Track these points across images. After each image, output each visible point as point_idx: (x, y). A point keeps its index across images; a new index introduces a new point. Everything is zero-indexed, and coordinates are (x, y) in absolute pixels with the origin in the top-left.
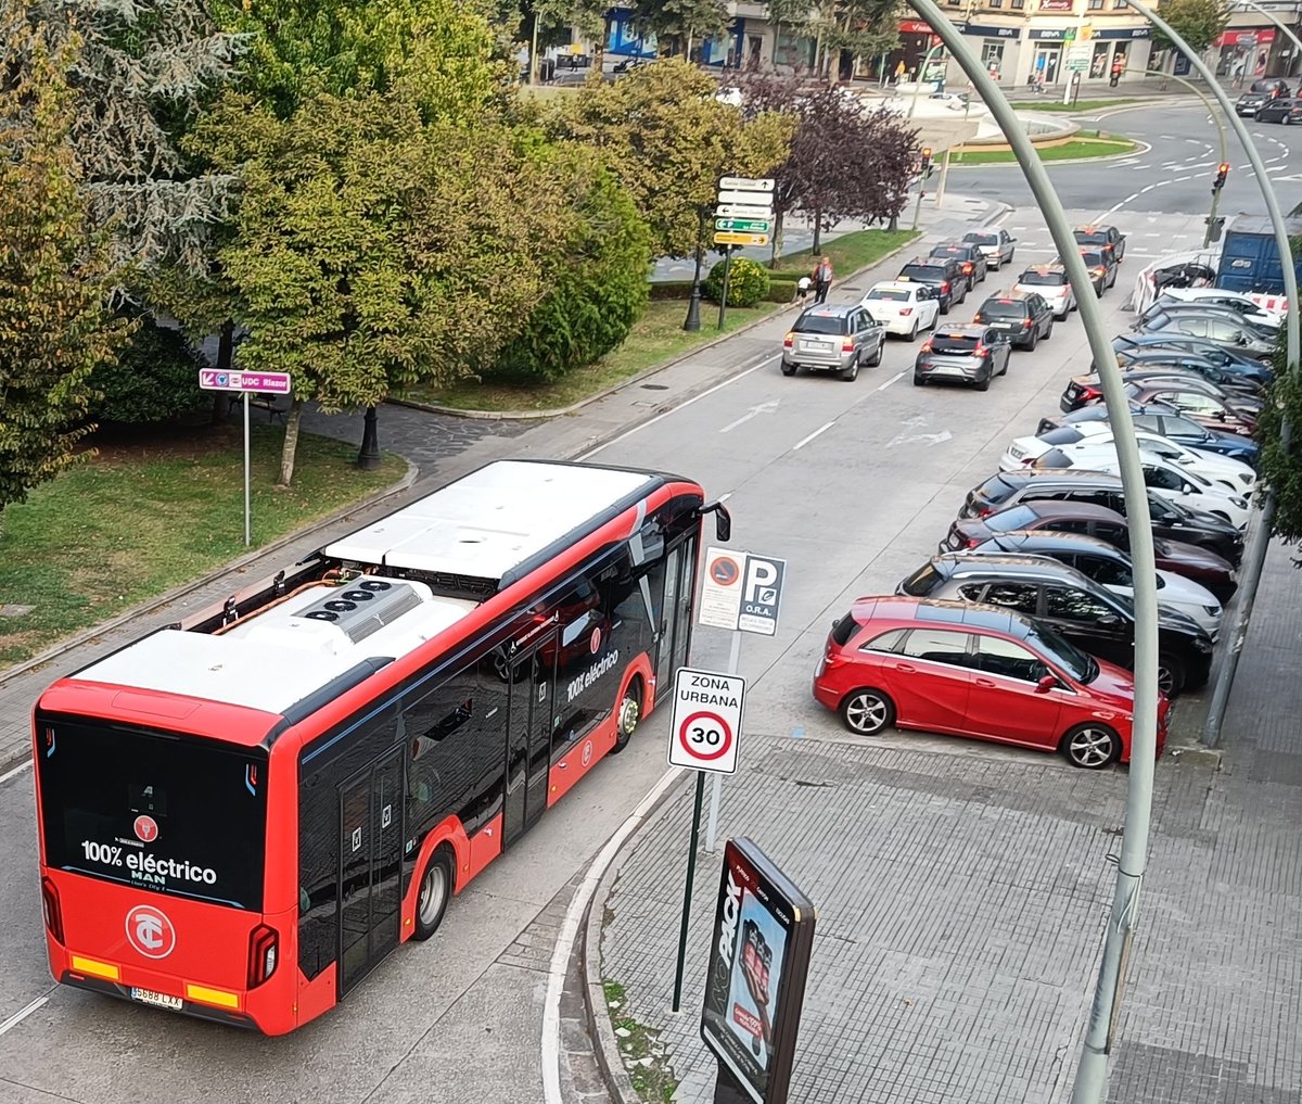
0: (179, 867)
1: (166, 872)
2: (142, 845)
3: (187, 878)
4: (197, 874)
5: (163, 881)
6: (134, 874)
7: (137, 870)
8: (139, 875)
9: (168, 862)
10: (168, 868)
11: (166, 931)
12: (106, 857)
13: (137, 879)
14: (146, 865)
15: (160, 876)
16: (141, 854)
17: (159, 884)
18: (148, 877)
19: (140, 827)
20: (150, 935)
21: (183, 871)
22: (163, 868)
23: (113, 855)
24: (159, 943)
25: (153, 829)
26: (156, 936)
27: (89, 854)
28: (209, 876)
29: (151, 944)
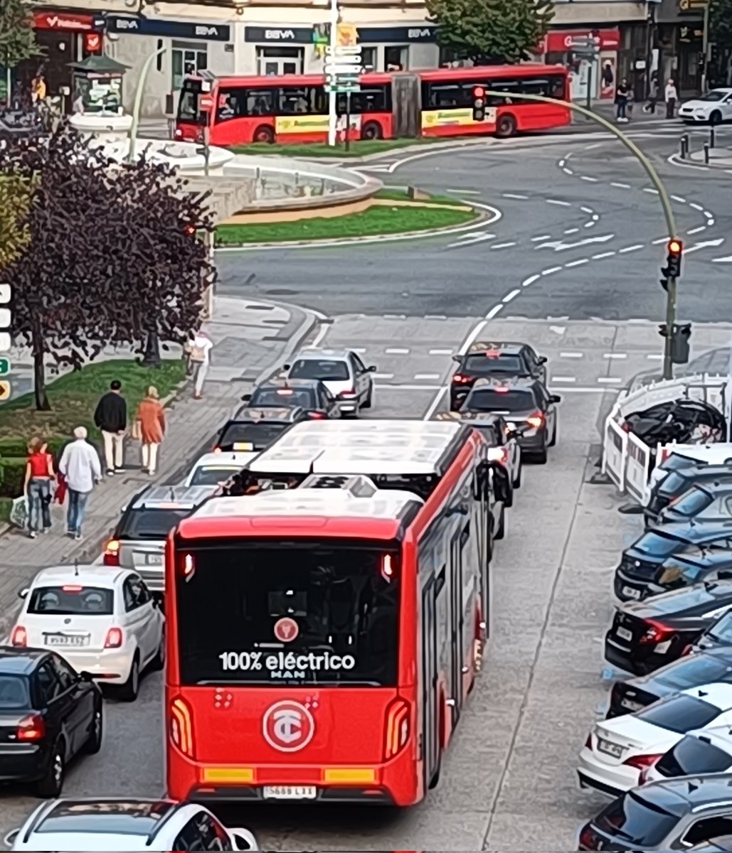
0: (319, 659)
1: (306, 666)
2: (281, 646)
3: (327, 667)
4: (336, 662)
5: (302, 675)
6: (273, 675)
7: (276, 670)
8: (279, 674)
9: (307, 656)
10: (308, 662)
11: (305, 722)
12: (245, 664)
13: (276, 679)
14: (287, 662)
15: (300, 671)
16: (281, 654)
17: (299, 679)
18: (288, 675)
19: (280, 629)
20: (288, 729)
21: (322, 663)
22: (303, 663)
23: (252, 661)
24: (297, 735)
25: (293, 629)
26: (294, 729)
27: (227, 664)
28: (348, 662)
29: (288, 737)
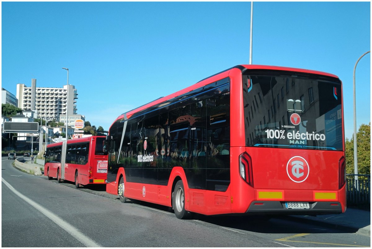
0: (310, 135)
1: (305, 138)
2: (294, 127)
3: (314, 139)
4: (318, 137)
5: (303, 143)
6: (291, 142)
7: (292, 140)
8: (293, 142)
9: (305, 133)
10: (306, 136)
11: (305, 167)
12: (277, 136)
13: (291, 144)
14: (296, 136)
15: (302, 141)
16: (294, 131)
17: (302, 145)
18: (297, 142)
19: (293, 119)
20: (298, 171)
21: (312, 137)
22: (303, 136)
23: (281, 134)
24: (302, 174)
25: (298, 119)
26: (301, 171)
27: (269, 136)
28: (323, 137)
29: (298, 175)
